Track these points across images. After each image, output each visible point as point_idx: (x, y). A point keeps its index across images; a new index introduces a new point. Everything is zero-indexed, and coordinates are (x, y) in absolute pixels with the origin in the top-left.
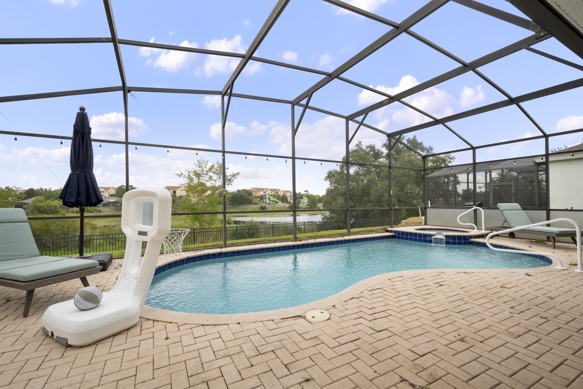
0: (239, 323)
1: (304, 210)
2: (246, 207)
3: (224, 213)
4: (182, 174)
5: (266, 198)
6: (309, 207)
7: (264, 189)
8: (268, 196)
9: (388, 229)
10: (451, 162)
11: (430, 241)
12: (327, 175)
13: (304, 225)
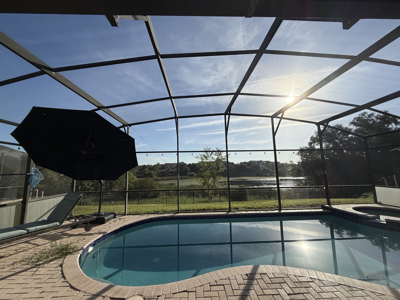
4: (198, 157)
9: (324, 206)
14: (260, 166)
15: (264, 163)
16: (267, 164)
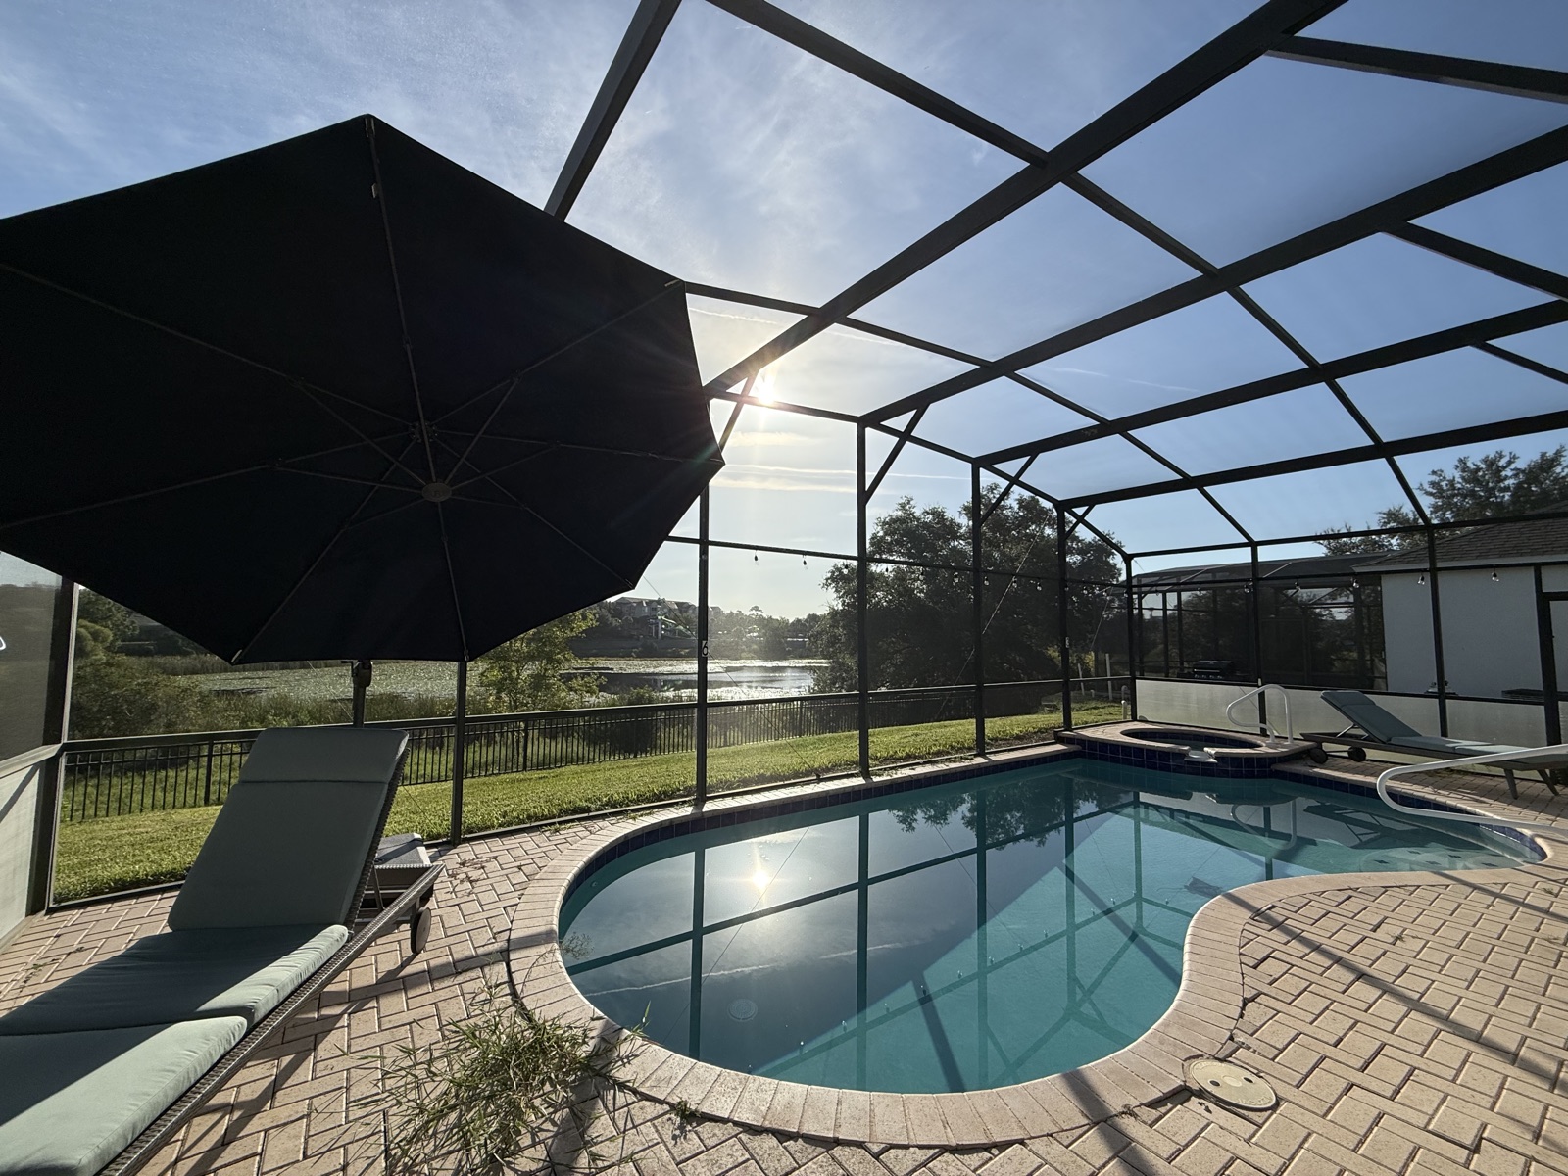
8: (663, 618)
9: (1063, 734)
14: (659, 618)
15: (671, 610)
16: (681, 612)
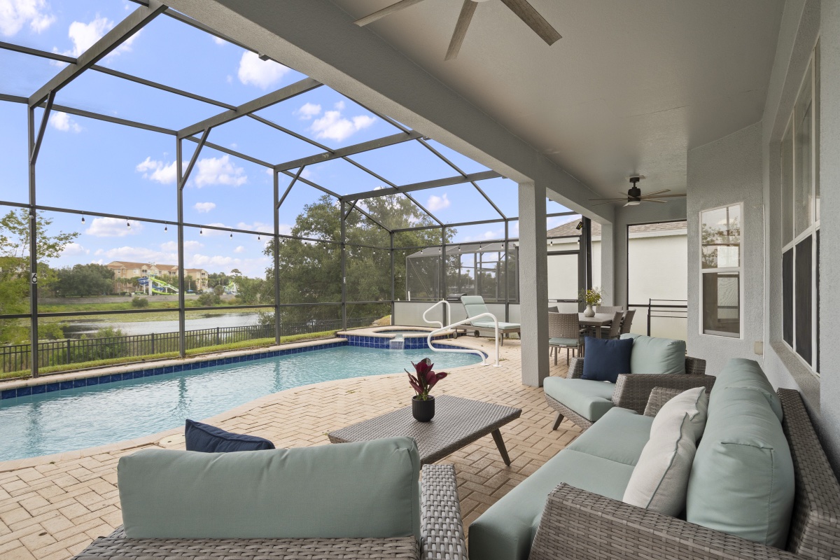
0: (53, 463)
1: (231, 307)
2: (96, 301)
3: (34, 316)
5: (147, 284)
6: (240, 299)
7: (143, 265)
8: (153, 278)
9: (339, 333)
10: (451, 236)
11: (388, 347)
12: (269, 245)
13: (218, 333)
